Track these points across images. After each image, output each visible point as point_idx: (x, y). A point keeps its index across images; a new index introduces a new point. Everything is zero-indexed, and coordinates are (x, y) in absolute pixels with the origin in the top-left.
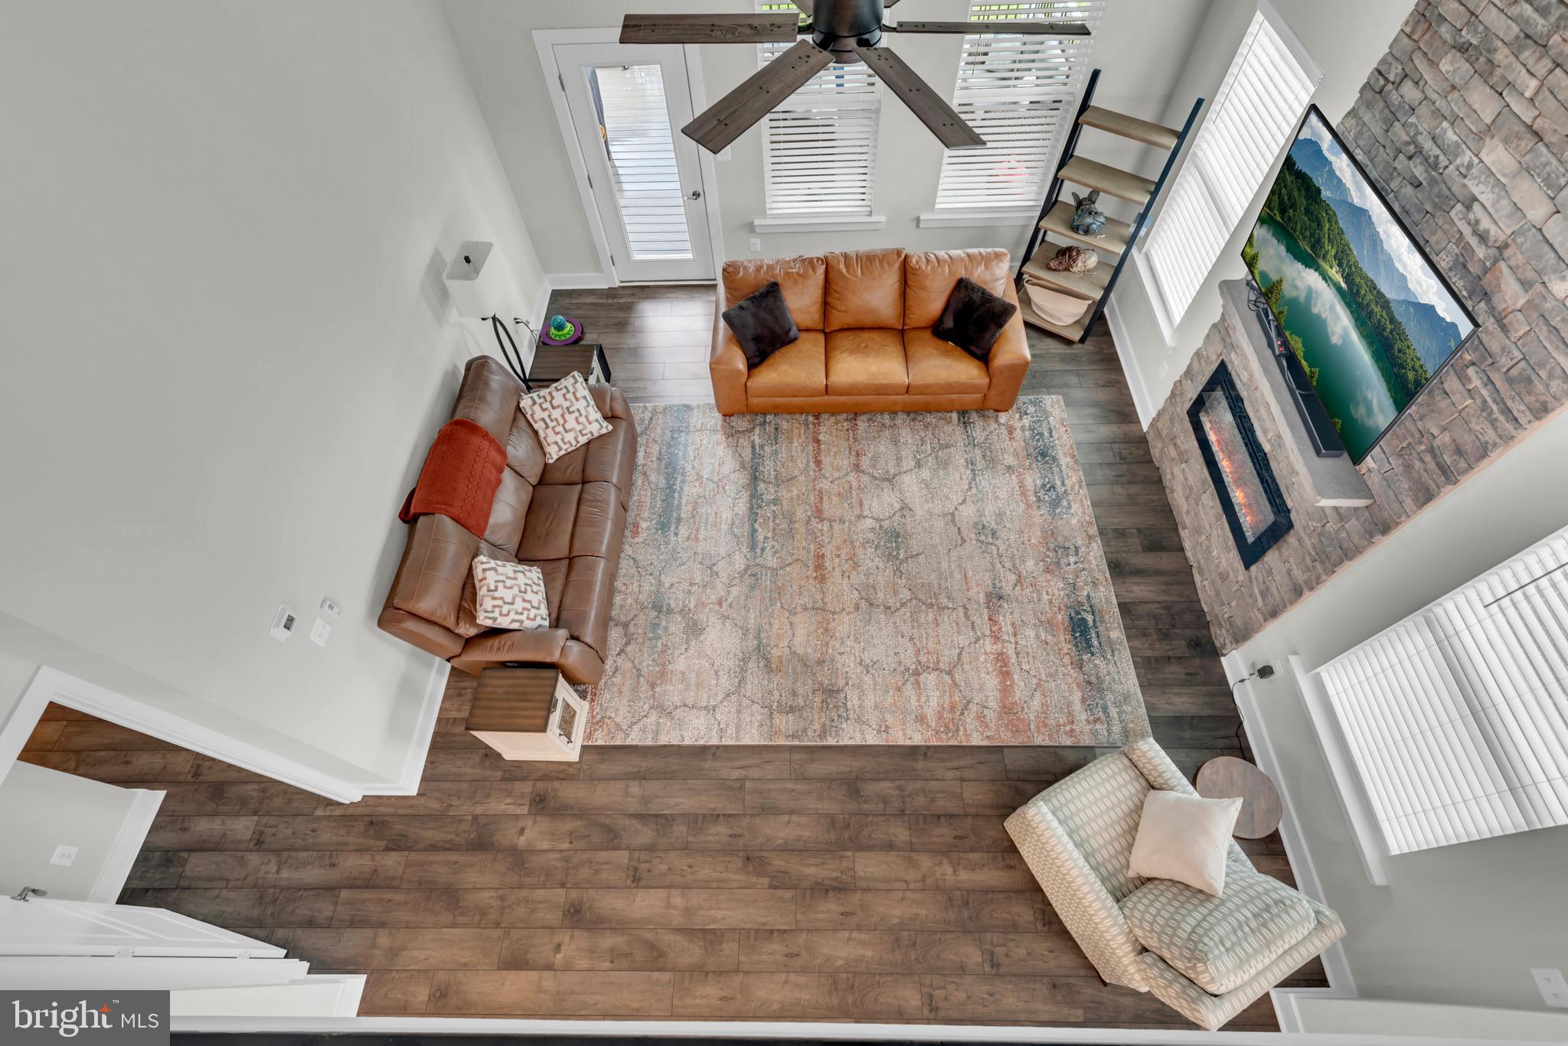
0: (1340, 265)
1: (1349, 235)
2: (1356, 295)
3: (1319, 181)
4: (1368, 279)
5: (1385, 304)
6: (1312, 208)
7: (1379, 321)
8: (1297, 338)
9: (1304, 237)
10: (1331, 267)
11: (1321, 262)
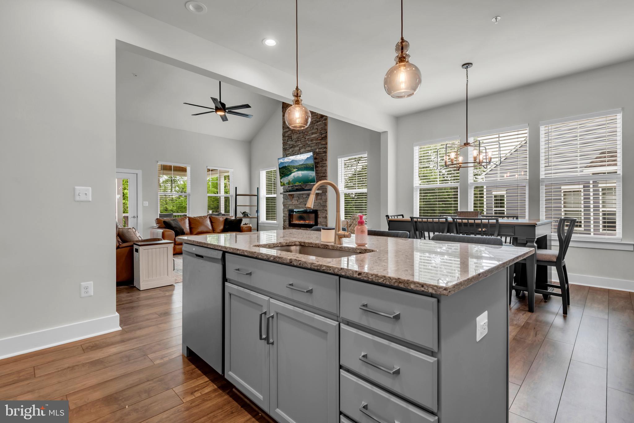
0: (294, 169)
1: (293, 164)
2: (299, 169)
3: (285, 165)
4: (299, 165)
5: (303, 164)
6: (286, 169)
7: (304, 167)
9: (288, 173)
11: (292, 172)
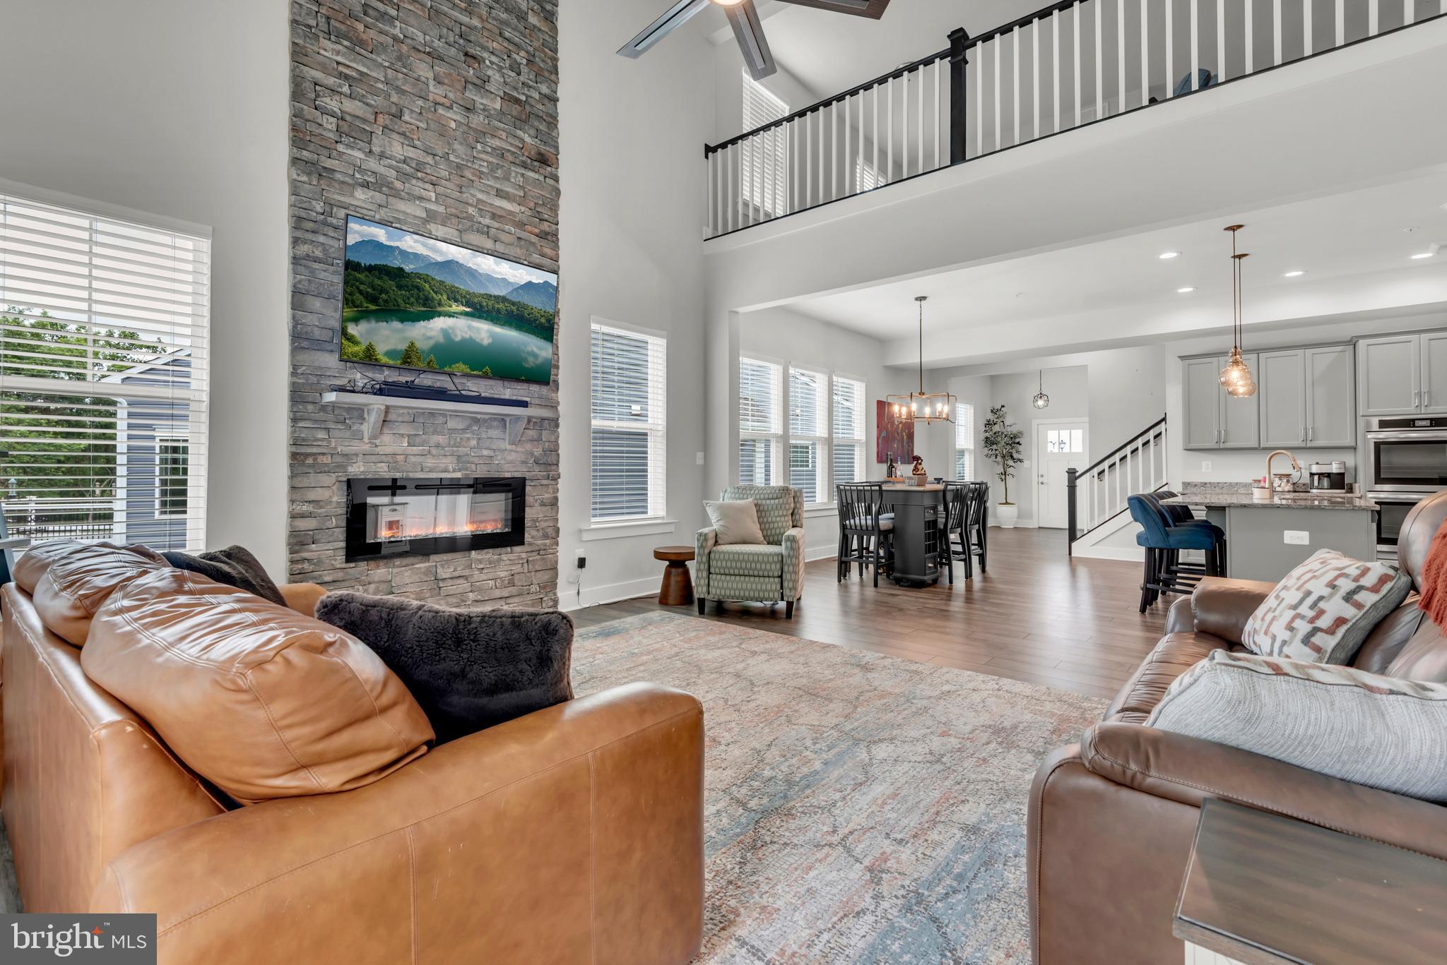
0: (456, 301)
1: (449, 281)
2: (481, 308)
3: (395, 263)
4: (482, 296)
5: (504, 299)
6: (404, 282)
7: (506, 310)
8: (457, 365)
9: (412, 304)
10: (451, 306)
11: (439, 309)
